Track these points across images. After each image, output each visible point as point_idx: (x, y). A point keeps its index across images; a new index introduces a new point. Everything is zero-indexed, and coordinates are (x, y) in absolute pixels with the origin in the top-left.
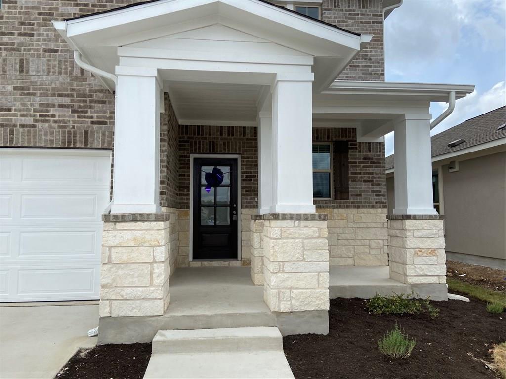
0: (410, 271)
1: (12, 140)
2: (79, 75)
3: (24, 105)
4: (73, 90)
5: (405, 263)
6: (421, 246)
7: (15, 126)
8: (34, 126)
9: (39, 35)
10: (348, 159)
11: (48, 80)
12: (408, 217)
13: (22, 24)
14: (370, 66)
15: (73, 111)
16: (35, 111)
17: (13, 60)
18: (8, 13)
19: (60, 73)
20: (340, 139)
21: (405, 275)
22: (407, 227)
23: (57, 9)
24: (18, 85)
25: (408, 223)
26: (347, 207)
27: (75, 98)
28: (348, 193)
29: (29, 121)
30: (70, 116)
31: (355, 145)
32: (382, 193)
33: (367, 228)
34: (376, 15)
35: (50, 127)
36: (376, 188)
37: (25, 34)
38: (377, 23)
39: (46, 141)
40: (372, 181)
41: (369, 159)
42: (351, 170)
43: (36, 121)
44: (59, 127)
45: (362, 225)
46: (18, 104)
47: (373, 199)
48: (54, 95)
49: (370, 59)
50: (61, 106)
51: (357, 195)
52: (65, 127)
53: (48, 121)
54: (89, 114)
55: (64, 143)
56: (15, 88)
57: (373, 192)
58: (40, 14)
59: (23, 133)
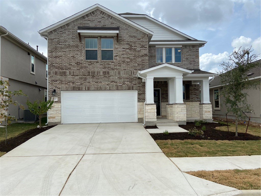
0: (204, 116)
1: (118, 89)
2: (131, 74)
3: (120, 81)
4: (129, 78)
5: (203, 114)
6: (206, 110)
7: (118, 86)
8: (122, 86)
9: (122, 66)
10: (189, 89)
11: (124, 76)
12: (204, 104)
13: (118, 64)
14: (195, 64)
15: (130, 82)
16: (122, 82)
17: (117, 72)
18: (116, 61)
19: (127, 74)
20: (187, 83)
21: (203, 117)
22: (203, 106)
23: (126, 60)
24: (118, 77)
25: (203, 105)
26: (189, 102)
27: (130, 79)
28: (190, 98)
29: (121, 84)
30: (129, 83)
31: (191, 85)
32: (199, 98)
33: (195, 107)
34: (197, 50)
35: (125, 86)
36: (197, 96)
37: (119, 66)
38: (197, 52)
39: (125, 89)
40: (196, 95)
41: (195, 89)
42: (190, 92)
43: (122, 85)
44: (127, 86)
45: (193, 106)
46: (119, 81)
47: (196, 99)
48: (126, 79)
49: (195, 62)
50: (127, 81)
51: (192, 99)
52: (128, 86)
53: (125, 85)
54: (133, 83)
55: (128, 89)
56: (118, 78)
57: (196, 97)
58: (122, 61)
59: (120, 87)
